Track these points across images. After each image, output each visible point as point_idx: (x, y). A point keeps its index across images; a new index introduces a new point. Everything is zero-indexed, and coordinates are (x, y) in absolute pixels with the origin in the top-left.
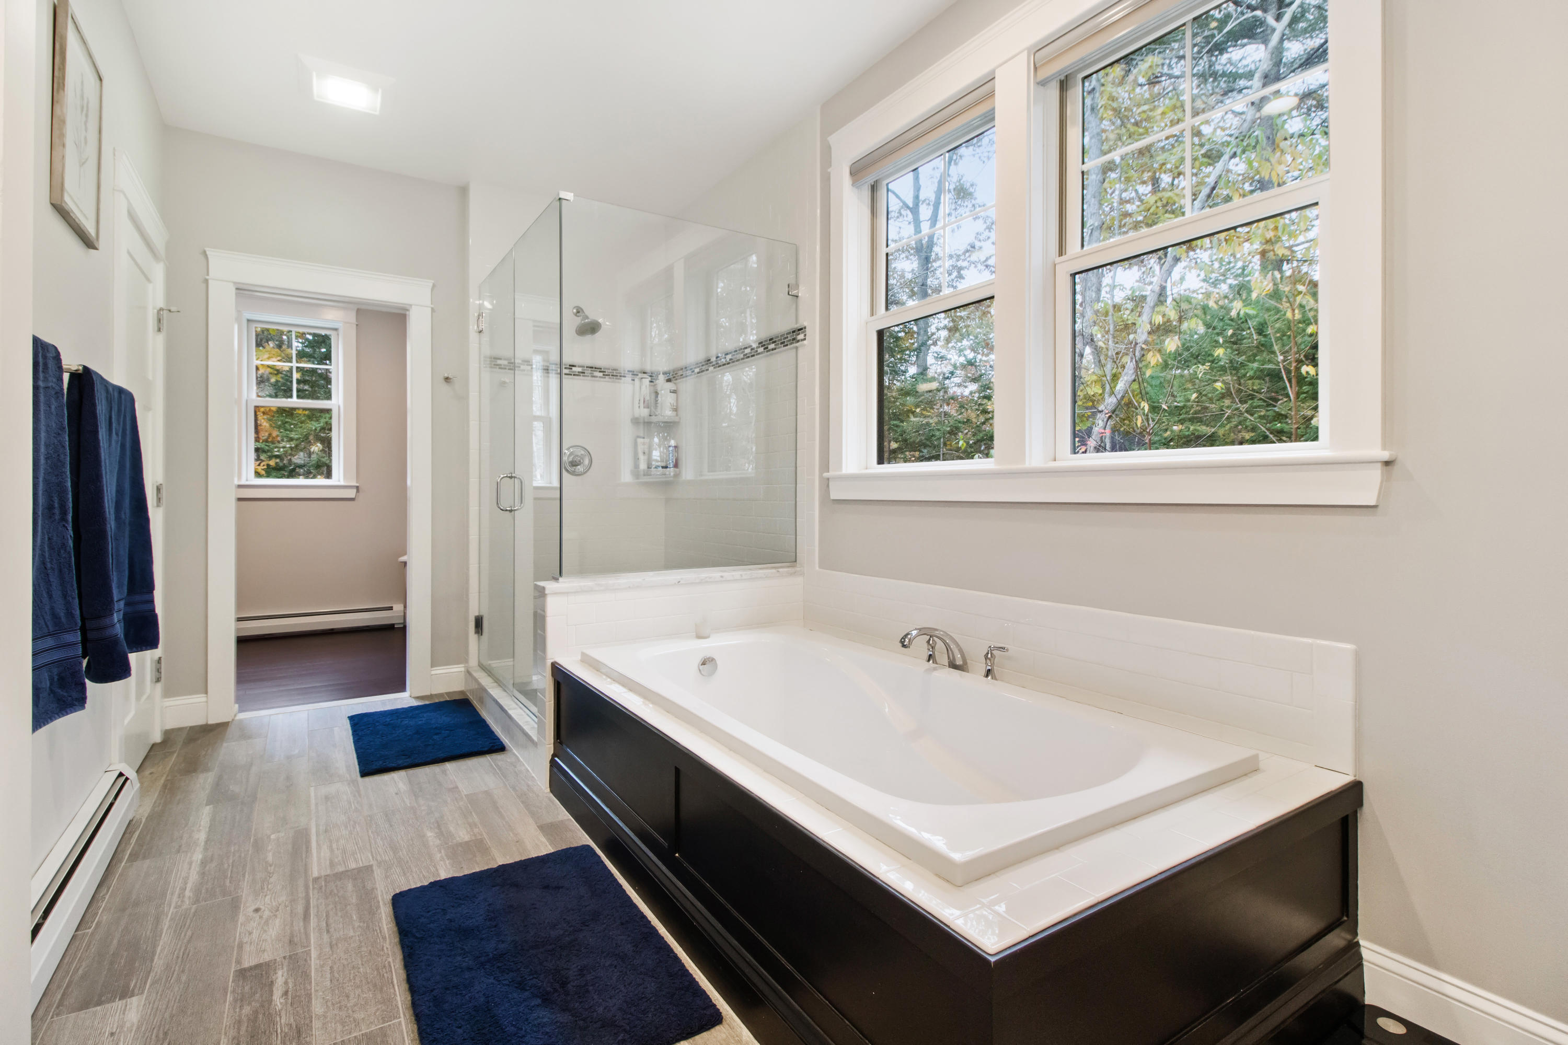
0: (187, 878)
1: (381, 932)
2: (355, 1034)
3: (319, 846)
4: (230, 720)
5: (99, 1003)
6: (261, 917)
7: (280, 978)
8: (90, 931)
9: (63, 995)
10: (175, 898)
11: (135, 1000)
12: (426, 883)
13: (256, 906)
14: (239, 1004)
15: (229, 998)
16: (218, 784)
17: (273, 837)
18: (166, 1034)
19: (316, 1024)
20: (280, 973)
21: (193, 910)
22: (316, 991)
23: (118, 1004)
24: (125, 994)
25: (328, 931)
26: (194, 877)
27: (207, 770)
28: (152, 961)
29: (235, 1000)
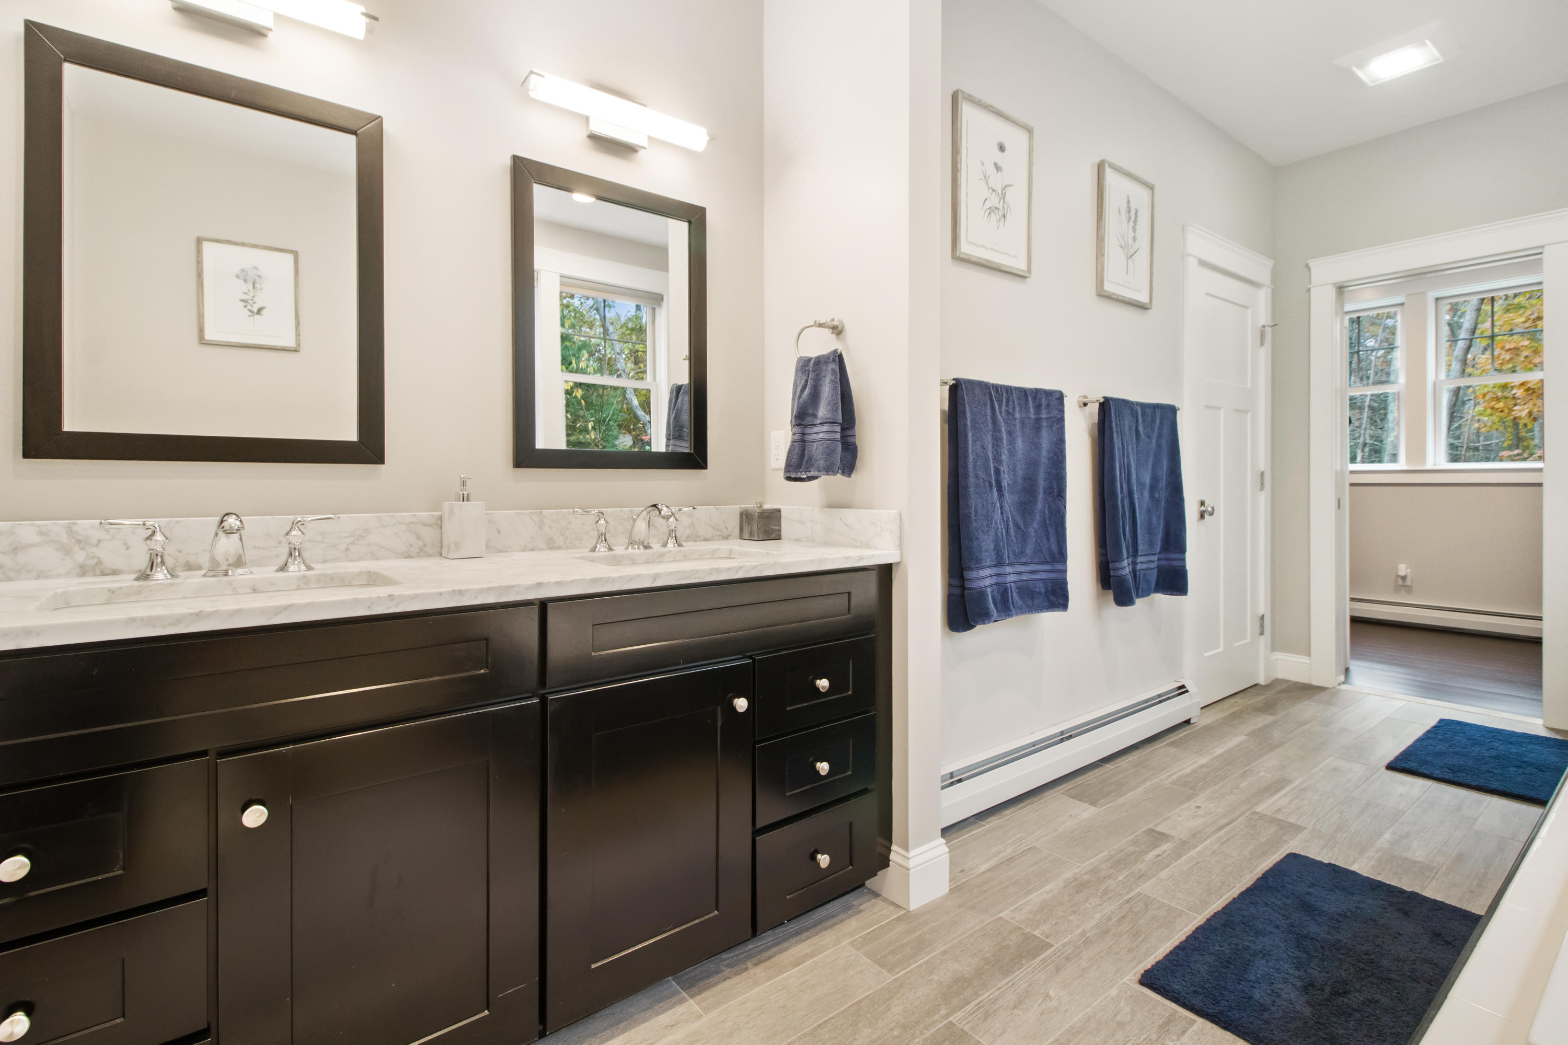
0: (1184, 769)
1: (1255, 867)
2: (1165, 901)
3: (1285, 795)
4: (1330, 686)
5: (1080, 800)
6: (1195, 812)
7: (1166, 847)
8: (1113, 767)
9: (1073, 788)
10: (1165, 775)
11: (1095, 808)
12: (1326, 861)
13: (1200, 805)
14: (1131, 843)
15: (1131, 837)
16: (1268, 726)
17: (1262, 774)
18: (1089, 831)
19: (1153, 881)
20: (1168, 844)
21: (1167, 786)
22: (1175, 867)
23: (1086, 805)
24: (1093, 803)
25: (1222, 844)
26: (1188, 770)
27: (1272, 714)
28: (1119, 798)
29: (1132, 840)
